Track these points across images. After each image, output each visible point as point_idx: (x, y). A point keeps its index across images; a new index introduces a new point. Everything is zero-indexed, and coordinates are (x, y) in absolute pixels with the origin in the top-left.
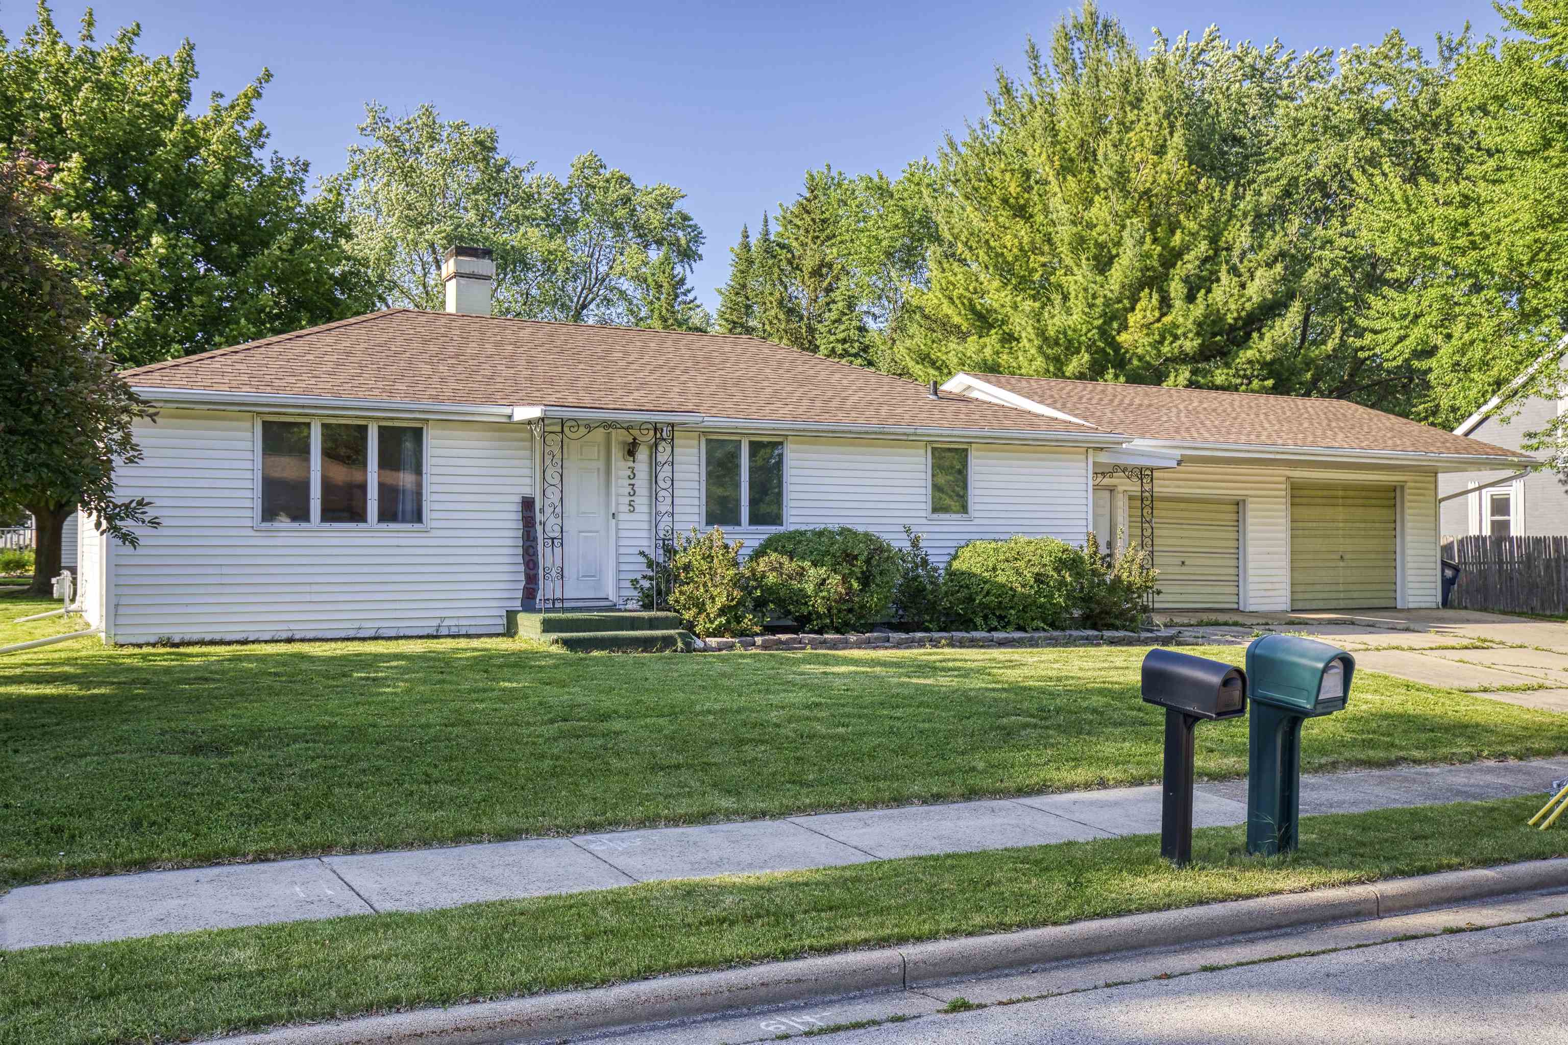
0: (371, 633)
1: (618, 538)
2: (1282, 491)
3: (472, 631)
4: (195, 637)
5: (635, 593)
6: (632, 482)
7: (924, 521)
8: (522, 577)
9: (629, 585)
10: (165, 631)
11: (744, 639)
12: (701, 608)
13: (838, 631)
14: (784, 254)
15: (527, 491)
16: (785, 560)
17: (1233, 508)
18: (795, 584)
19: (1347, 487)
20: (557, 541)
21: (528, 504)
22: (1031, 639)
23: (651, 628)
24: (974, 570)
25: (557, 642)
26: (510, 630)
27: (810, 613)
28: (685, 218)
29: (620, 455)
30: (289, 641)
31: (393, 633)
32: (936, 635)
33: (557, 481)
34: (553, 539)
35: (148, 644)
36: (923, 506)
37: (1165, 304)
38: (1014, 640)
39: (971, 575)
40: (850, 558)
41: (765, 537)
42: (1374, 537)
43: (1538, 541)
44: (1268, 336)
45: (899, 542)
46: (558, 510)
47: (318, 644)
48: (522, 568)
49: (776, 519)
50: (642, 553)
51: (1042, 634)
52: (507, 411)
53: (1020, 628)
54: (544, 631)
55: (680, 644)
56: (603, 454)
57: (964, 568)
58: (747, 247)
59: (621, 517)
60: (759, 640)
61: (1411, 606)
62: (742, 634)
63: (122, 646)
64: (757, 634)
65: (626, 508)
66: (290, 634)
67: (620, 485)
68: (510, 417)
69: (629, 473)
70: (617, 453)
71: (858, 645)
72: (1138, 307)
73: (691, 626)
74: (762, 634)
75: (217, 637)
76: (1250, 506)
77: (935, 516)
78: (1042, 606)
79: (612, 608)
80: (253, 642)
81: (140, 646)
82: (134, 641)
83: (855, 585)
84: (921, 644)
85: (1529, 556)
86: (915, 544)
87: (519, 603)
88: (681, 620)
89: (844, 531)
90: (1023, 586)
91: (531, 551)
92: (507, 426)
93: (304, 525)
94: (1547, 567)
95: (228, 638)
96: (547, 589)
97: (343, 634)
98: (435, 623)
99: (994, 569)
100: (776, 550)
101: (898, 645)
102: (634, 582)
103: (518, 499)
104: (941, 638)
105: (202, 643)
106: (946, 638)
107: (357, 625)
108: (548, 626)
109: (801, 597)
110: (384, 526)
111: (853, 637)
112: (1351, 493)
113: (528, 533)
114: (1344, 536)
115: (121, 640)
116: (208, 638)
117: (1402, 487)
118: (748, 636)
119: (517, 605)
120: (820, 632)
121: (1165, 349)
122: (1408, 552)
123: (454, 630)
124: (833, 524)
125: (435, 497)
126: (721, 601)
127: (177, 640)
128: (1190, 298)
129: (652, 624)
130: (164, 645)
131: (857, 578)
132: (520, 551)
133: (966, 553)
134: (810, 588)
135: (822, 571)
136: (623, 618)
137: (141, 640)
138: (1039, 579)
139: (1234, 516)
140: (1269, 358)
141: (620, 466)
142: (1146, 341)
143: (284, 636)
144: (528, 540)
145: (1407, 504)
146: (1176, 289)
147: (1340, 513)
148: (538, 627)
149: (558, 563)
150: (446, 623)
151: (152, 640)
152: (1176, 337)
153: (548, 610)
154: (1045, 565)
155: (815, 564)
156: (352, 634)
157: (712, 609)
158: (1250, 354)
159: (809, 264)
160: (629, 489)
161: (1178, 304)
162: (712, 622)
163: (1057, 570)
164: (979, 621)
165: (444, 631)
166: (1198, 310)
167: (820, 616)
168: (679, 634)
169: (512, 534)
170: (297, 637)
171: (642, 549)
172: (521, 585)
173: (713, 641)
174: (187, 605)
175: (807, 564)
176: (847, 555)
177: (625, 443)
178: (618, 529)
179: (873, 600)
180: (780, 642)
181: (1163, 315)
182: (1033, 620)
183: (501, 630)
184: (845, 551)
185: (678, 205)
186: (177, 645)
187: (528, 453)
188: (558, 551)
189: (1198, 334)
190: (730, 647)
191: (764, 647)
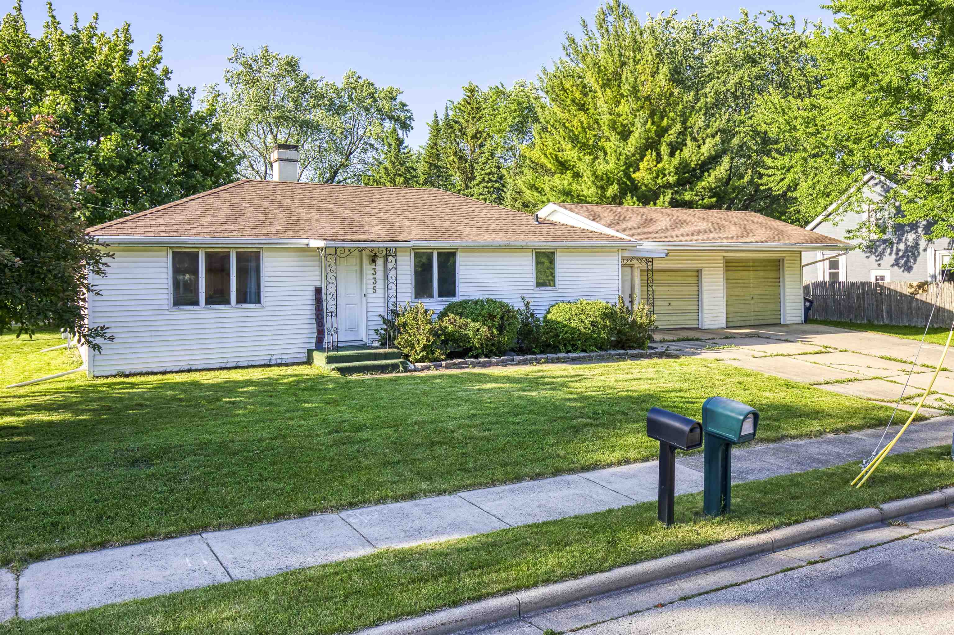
0: (234, 365)
1: (367, 307)
2: (721, 264)
3: (289, 361)
4: (137, 371)
5: (377, 337)
6: (375, 276)
7: (532, 292)
8: (315, 331)
9: (373, 332)
10: (121, 368)
11: (435, 363)
12: (413, 348)
13: (486, 356)
14: (456, 126)
15: (318, 284)
16: (457, 318)
17: (696, 274)
18: (463, 332)
19: (754, 261)
20: (334, 313)
21: (318, 291)
22: (590, 356)
23: (385, 359)
24: (559, 320)
25: (334, 369)
26: (309, 361)
27: (471, 347)
28: (404, 105)
29: (368, 262)
30: (189, 371)
31: (245, 364)
32: (539, 356)
33: (334, 281)
34: (332, 312)
35: (112, 376)
36: (531, 283)
37: (659, 159)
38: (580, 357)
39: (557, 322)
40: (492, 317)
41: (448, 303)
42: (769, 286)
43: (853, 284)
44: (713, 175)
45: (517, 305)
46: (334, 296)
47: (205, 373)
48: (315, 326)
49: (452, 293)
50: (380, 316)
51: (594, 354)
52: (306, 241)
53: (584, 351)
54: (327, 363)
55: (401, 368)
56: (358, 260)
57: (554, 318)
58: (437, 123)
59: (369, 296)
60: (444, 363)
61: (788, 322)
62: (435, 360)
63: (97, 377)
64: (443, 360)
65: (371, 291)
66: (189, 367)
67: (368, 278)
68: (308, 245)
69: (373, 271)
70: (366, 261)
71: (497, 364)
72: (645, 159)
73: (407, 356)
74: (446, 360)
75: (150, 370)
76: (704, 273)
77: (538, 289)
78: (595, 339)
79: (365, 347)
80: (169, 372)
81: (107, 377)
82: (104, 374)
83: (495, 331)
84: (530, 362)
85: (849, 292)
86: (527, 305)
87: (314, 345)
88: (402, 353)
89: (489, 300)
90: (585, 328)
91: (320, 316)
92: (306, 250)
93: (196, 307)
94: (858, 298)
95: (156, 370)
96: (329, 338)
97: (218, 366)
98: (269, 357)
99: (570, 319)
100: (452, 313)
101: (519, 363)
102: (376, 331)
103: (313, 288)
104: (542, 358)
105: (141, 374)
106: (544, 358)
107: (225, 360)
108: (330, 360)
109: (466, 339)
110: (240, 306)
111: (494, 360)
112: (756, 264)
113: (319, 306)
114: (754, 287)
115: (97, 374)
116: (144, 371)
117: (783, 260)
118: (438, 361)
119: (313, 346)
120: (476, 357)
121: (659, 181)
122: (787, 294)
123: (279, 361)
124: (483, 297)
125: (267, 289)
126: (423, 343)
127: (127, 373)
128: (672, 154)
129: (386, 356)
130: (120, 376)
131: (496, 328)
132: (314, 317)
133: (554, 310)
134: (471, 334)
135: (477, 325)
136: (370, 354)
137: (108, 374)
138: (593, 324)
139: (696, 278)
140: (713, 186)
141: (368, 268)
142: (649, 177)
143: (186, 368)
144: (319, 310)
145: (786, 269)
146: (664, 149)
147: (751, 274)
148: (324, 361)
149: (335, 326)
150: (275, 357)
151: (114, 373)
152: (665, 175)
153: (329, 350)
154: (596, 317)
155: (473, 321)
156: (223, 365)
157: (418, 348)
158: (703, 184)
159: (470, 131)
160: (373, 281)
161: (665, 158)
162: (418, 355)
163: (602, 319)
164: (562, 347)
165: (273, 362)
166: (676, 161)
167: (476, 348)
168: (401, 362)
169: (310, 307)
170: (194, 368)
171: (380, 313)
172: (315, 335)
173: (419, 365)
174: (133, 353)
175: (469, 320)
176: (491, 315)
177: (370, 256)
178: (367, 303)
179: (505, 339)
180: (455, 364)
181: (658, 162)
182: (590, 346)
183: (304, 360)
184: (489, 314)
185: (400, 98)
186: (127, 376)
187: (318, 263)
188: (334, 319)
189: (676, 173)
190: (428, 368)
191: (447, 367)
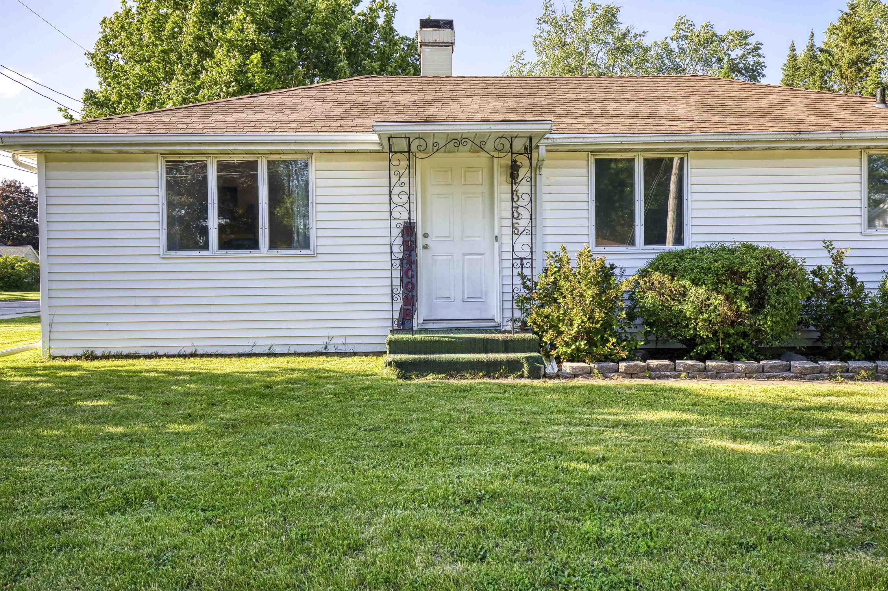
0: (266, 350)
1: (501, 260)
4: (113, 351)
10: (90, 346)
11: (604, 364)
25: (390, 364)
27: (691, 337)
29: (503, 178)
30: (193, 356)
31: (284, 350)
32: (852, 364)
33: (403, 201)
35: (74, 357)
36: (857, 220)
54: (390, 352)
55: (526, 370)
56: (486, 176)
59: (504, 239)
60: (622, 366)
62: (606, 358)
63: (54, 358)
64: (623, 360)
65: (509, 231)
66: (193, 350)
67: (504, 207)
69: (512, 195)
70: (499, 177)
71: (749, 375)
74: (628, 360)
75: (132, 351)
77: (870, 231)
79: (497, 329)
81: (67, 359)
82: (63, 354)
83: (743, 306)
86: (838, 260)
88: (540, 343)
93: (204, 252)
95: (141, 352)
97: (240, 351)
98: (323, 341)
100: (661, 270)
101: (801, 376)
104: (860, 368)
107: (251, 342)
109: (682, 321)
110: (274, 252)
115: (55, 352)
116: (125, 352)
118: (611, 361)
123: (341, 349)
125: (320, 225)
130: (86, 358)
131: (746, 299)
134: (690, 310)
135: (704, 291)
137: (70, 353)
141: (504, 190)
143: (188, 351)
150: (334, 341)
151: (79, 353)
155: (695, 282)
156: (248, 350)
160: (514, 212)
162: (569, 347)
167: (704, 341)
170: (200, 352)
173: (569, 366)
175: (687, 283)
176: (734, 273)
177: (506, 167)
178: (501, 252)
179: (766, 324)
180: (648, 369)
186: (96, 358)
190: (588, 374)
191: (630, 374)
